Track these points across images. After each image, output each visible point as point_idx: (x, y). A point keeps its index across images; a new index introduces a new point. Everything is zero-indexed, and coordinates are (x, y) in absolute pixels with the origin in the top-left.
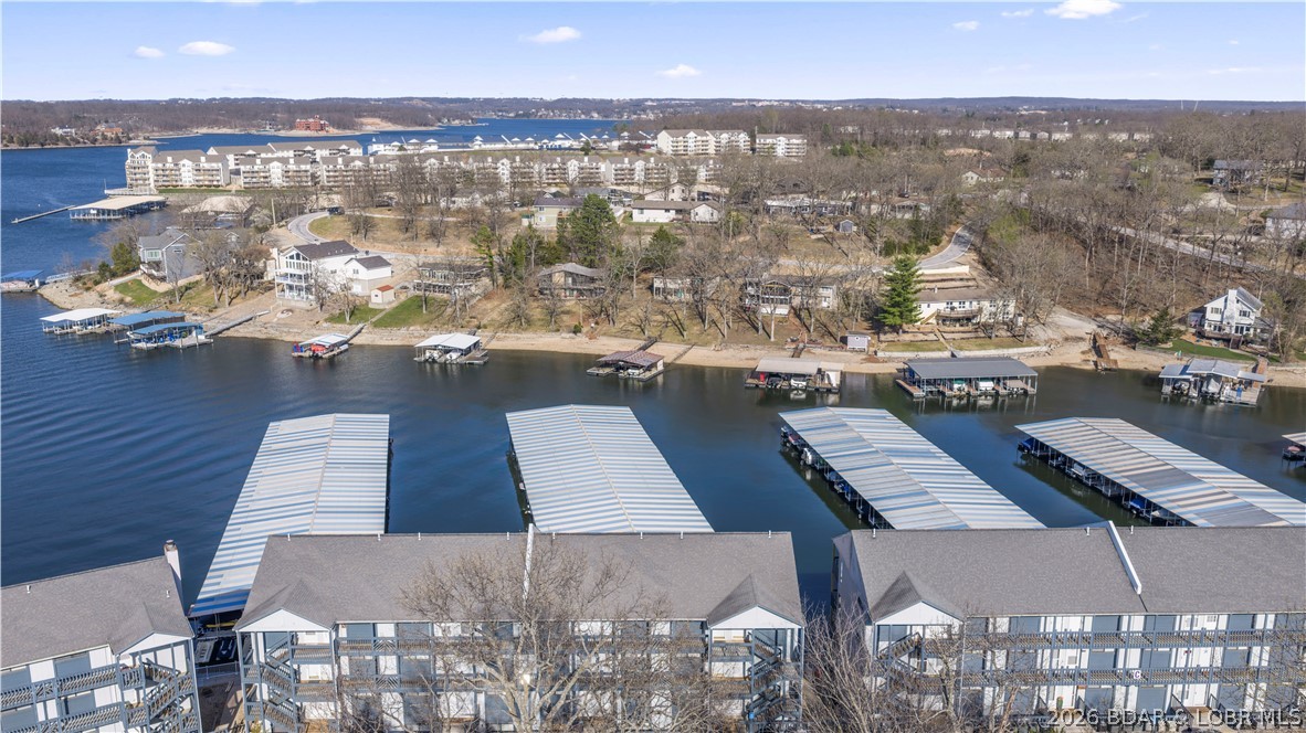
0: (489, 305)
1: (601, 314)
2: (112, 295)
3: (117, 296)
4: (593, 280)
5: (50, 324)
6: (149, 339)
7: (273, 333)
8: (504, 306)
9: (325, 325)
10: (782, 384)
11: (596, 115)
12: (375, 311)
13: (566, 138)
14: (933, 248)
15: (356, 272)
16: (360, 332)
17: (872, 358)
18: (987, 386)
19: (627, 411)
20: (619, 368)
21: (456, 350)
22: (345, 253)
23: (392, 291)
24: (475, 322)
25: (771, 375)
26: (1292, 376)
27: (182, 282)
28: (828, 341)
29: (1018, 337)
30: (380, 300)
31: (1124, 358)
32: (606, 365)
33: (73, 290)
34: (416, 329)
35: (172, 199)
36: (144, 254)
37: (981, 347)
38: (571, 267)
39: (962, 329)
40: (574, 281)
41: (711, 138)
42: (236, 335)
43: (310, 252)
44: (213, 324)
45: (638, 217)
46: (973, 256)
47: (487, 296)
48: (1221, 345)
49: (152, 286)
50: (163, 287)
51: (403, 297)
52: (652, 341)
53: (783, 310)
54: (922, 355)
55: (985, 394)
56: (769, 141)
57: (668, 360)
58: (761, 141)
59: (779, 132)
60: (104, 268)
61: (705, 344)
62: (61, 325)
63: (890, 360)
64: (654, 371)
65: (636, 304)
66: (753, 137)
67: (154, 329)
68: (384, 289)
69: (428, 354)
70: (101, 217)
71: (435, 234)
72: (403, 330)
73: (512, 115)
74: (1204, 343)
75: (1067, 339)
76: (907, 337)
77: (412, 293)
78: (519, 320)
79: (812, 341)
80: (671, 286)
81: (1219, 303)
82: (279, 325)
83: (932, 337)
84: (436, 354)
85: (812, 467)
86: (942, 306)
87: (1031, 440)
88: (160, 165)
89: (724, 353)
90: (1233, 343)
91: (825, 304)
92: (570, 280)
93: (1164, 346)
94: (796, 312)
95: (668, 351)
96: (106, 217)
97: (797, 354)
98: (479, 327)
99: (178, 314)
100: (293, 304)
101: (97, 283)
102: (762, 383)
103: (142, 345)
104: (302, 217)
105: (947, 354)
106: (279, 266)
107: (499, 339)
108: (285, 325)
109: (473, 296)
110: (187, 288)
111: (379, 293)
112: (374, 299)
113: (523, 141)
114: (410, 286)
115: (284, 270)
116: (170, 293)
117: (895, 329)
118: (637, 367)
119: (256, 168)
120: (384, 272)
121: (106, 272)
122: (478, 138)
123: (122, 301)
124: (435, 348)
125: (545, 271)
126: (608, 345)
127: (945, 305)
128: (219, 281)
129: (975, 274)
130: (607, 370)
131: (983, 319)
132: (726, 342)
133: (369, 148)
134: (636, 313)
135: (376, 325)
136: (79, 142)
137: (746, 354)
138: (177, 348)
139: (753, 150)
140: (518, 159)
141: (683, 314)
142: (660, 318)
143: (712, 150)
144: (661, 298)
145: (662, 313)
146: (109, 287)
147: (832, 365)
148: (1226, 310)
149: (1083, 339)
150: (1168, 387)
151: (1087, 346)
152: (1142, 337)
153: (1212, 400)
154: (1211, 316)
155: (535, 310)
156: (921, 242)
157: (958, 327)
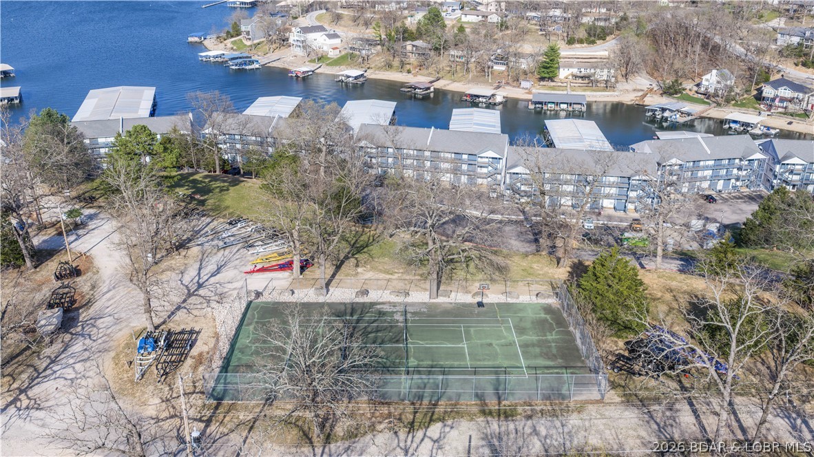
0: (378, 59)
1: (424, 66)
2: (229, 45)
3: (232, 46)
4: (425, 49)
5: (202, 57)
6: (236, 65)
7: (286, 66)
8: (384, 59)
9: (306, 63)
10: (477, 100)
12: (329, 58)
15: (325, 40)
16: (320, 67)
18: (564, 106)
20: (413, 88)
21: (352, 77)
22: (321, 31)
23: (338, 50)
27: (256, 42)
29: (608, 85)
30: (332, 54)
31: (651, 100)
33: (215, 42)
36: (243, 28)
37: (583, 90)
39: (582, 82)
40: (416, 49)
42: (272, 65)
43: (306, 30)
44: (263, 61)
45: (464, 19)
46: (619, 47)
47: (378, 54)
48: (702, 97)
49: (245, 42)
50: (248, 43)
51: (343, 53)
52: (439, 79)
53: (502, 68)
54: (553, 92)
55: (563, 110)
60: (228, 33)
62: (206, 57)
63: (535, 93)
64: (427, 91)
65: (443, 62)
67: (239, 61)
68: (335, 49)
69: (340, 78)
70: (242, 6)
71: (367, 24)
72: (338, 67)
74: (696, 96)
75: (635, 90)
76: (552, 84)
77: (347, 51)
78: (389, 66)
79: (507, 83)
80: (456, 53)
81: (708, 76)
83: (564, 84)
84: (343, 78)
86: (575, 71)
87: (545, 127)
90: (708, 97)
92: (414, 48)
93: (675, 96)
95: (441, 83)
96: (244, 6)
97: (497, 89)
98: (369, 68)
99: (251, 55)
100: (297, 53)
101: (225, 40)
103: (234, 67)
104: (313, 12)
106: (294, 36)
107: (376, 74)
108: (292, 62)
109: (371, 54)
110: (259, 44)
111: (332, 50)
112: (330, 53)
114: (347, 48)
115: (296, 38)
116: (251, 46)
117: (548, 80)
120: (336, 41)
121: (229, 35)
124: (345, 75)
125: (404, 44)
127: (577, 70)
128: (271, 42)
129: (611, 56)
130: (409, 89)
131: (595, 77)
135: (327, 65)
138: (247, 70)
144: (453, 59)
146: (229, 42)
147: (503, 93)
148: (711, 80)
149: (643, 90)
150: (650, 113)
151: (640, 94)
152: (670, 91)
153: (666, 120)
154: (704, 83)
155: (396, 63)
156: (592, 38)
157: (580, 81)
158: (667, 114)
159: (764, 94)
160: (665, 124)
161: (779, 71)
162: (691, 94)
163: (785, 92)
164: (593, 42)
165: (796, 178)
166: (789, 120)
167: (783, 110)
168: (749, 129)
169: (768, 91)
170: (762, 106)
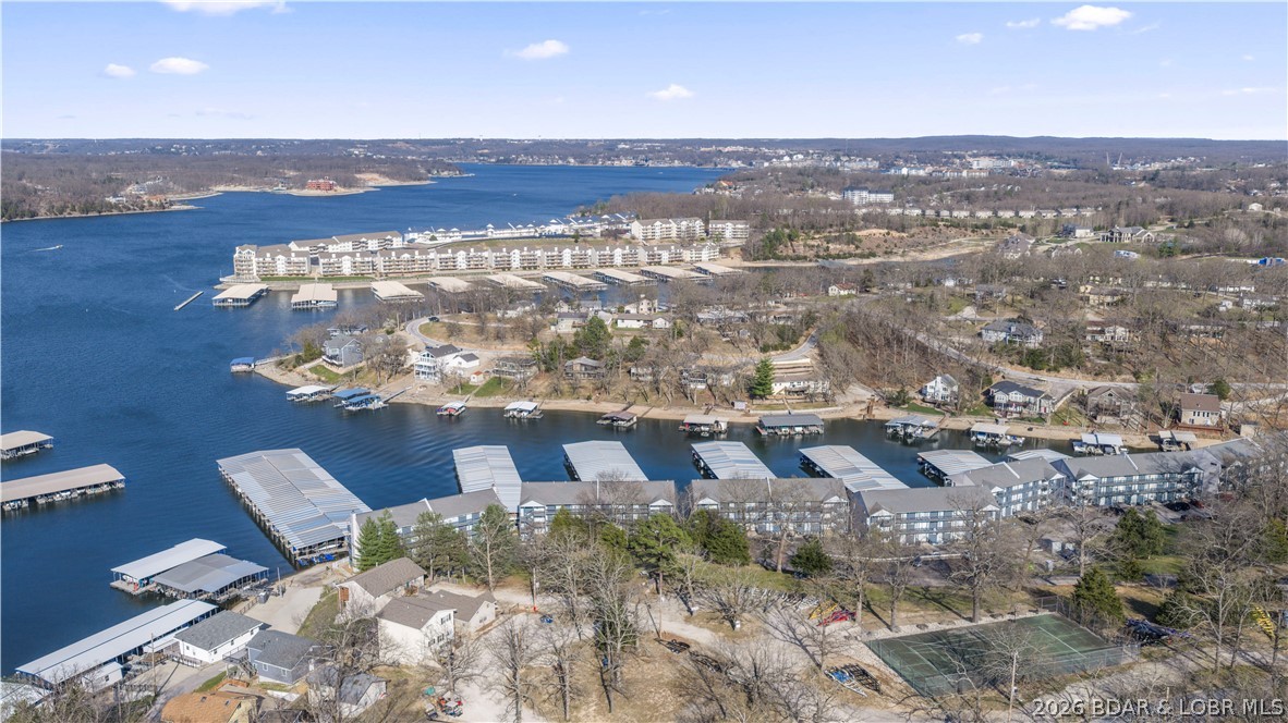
0: (538, 383)
1: (602, 388)
2: (310, 375)
4: (596, 368)
5: (291, 396)
8: (546, 384)
9: (448, 395)
10: (697, 429)
11: (572, 160)
12: (474, 387)
13: (559, 223)
14: (793, 346)
15: (460, 363)
16: (470, 400)
17: (747, 414)
18: (799, 429)
19: (620, 443)
20: (613, 421)
21: (526, 411)
23: (482, 375)
24: (531, 393)
25: (690, 424)
26: (959, 424)
27: (351, 368)
28: (725, 404)
29: (827, 400)
30: (476, 380)
31: (880, 413)
32: (606, 419)
34: (499, 398)
35: (274, 286)
36: (330, 352)
37: (806, 407)
38: (584, 360)
40: (586, 369)
41: (673, 225)
43: (436, 353)
45: (621, 324)
46: (816, 351)
47: (537, 378)
48: (932, 406)
49: (334, 369)
50: (341, 371)
51: (488, 378)
52: (630, 405)
53: (702, 387)
54: (774, 412)
55: (798, 433)
56: (719, 226)
57: (639, 416)
58: (714, 226)
59: (728, 218)
61: (659, 406)
62: (298, 395)
63: (756, 415)
64: (632, 422)
65: (622, 382)
66: (706, 222)
67: (359, 399)
68: (478, 373)
69: (510, 413)
70: (236, 304)
71: (499, 336)
72: (492, 398)
73: (493, 160)
74: (924, 405)
75: (855, 402)
76: (768, 402)
77: (493, 375)
78: (556, 392)
79: (716, 405)
80: (640, 371)
81: (933, 384)
82: (421, 395)
83: (781, 402)
84: (515, 413)
85: (703, 468)
86: (788, 385)
87: (804, 456)
88: (261, 259)
89: (669, 411)
90: (938, 406)
91: (725, 383)
92: (583, 368)
93: (903, 407)
94: (710, 388)
95: (639, 410)
97: (707, 413)
98: (535, 397)
99: (364, 389)
100: (426, 382)
101: (295, 367)
102: (687, 428)
103: (351, 408)
104: (411, 323)
105: (787, 412)
106: (414, 359)
107: (547, 404)
108: (425, 395)
109: (529, 377)
110: (358, 372)
111: (475, 376)
112: (472, 380)
113: (525, 227)
114: (491, 371)
115: (418, 362)
116: (349, 374)
117: (761, 397)
118: (623, 420)
119: (332, 261)
120: (475, 363)
121: (299, 359)
122: (490, 225)
123: (319, 380)
124: (515, 410)
125: (569, 363)
126: (608, 407)
129: (814, 362)
130: (608, 422)
131: (810, 391)
132: (670, 406)
133: (406, 235)
134: (620, 388)
135: (476, 395)
136: (129, 209)
137: (681, 412)
138: (371, 410)
139: (707, 232)
140: (526, 249)
141: (647, 389)
142: (634, 390)
143: (674, 234)
144: (635, 378)
145: (637, 388)
146: (305, 370)
147: (723, 418)
148: (937, 387)
149: (864, 402)
150: (891, 430)
151: (864, 406)
152: (893, 402)
153: (910, 436)
154: (929, 390)
155: (564, 386)
156: (785, 343)
157: (796, 396)
158: (910, 430)
159: (996, 400)
160: (909, 441)
161: (998, 373)
162: (919, 403)
163: (1016, 397)
164: (788, 348)
165: (1091, 492)
166: (1029, 426)
167: (1017, 416)
168: (997, 439)
169: (1000, 397)
170: (996, 412)
